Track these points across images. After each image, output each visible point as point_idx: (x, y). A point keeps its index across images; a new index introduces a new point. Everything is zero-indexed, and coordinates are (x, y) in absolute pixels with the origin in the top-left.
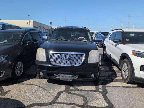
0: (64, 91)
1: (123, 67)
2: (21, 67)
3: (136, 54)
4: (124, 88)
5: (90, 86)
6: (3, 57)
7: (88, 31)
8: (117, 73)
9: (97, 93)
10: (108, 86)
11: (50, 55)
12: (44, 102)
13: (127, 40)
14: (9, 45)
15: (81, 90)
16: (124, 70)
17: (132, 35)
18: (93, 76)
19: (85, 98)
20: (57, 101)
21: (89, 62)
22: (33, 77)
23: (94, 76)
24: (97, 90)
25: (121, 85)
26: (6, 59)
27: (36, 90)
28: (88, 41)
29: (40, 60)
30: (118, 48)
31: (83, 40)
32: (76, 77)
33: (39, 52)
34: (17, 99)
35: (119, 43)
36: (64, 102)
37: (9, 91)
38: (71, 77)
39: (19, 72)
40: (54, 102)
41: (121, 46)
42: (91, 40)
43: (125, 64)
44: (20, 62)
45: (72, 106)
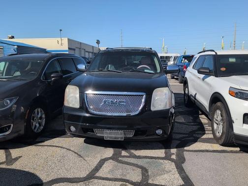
0: (110, 158)
1: (215, 117)
2: (41, 118)
3: (237, 93)
4: (215, 153)
5: (155, 150)
6: (11, 101)
7: (155, 54)
8: (206, 127)
9: (166, 161)
10: (187, 151)
11: (86, 97)
12: (74, 177)
13: (223, 69)
14: (21, 80)
15: (139, 157)
16: (216, 121)
17: (232, 60)
18: (159, 132)
19: (144, 171)
20: (97, 175)
21: (153, 109)
22: (60, 133)
23: (161, 132)
24: (167, 157)
25: (211, 149)
26: (15, 104)
27: (64, 157)
28: (152, 72)
29: (71, 105)
30: (208, 84)
31: (146, 71)
32: (131, 134)
33: (69, 91)
34: (32, 171)
35: (208, 74)
36: (109, 176)
37: (20, 157)
38: (121, 134)
39: (38, 125)
40: (91, 176)
41: (212, 79)
42: (159, 71)
43: (219, 112)
44: (39, 110)
45: (121, 183)
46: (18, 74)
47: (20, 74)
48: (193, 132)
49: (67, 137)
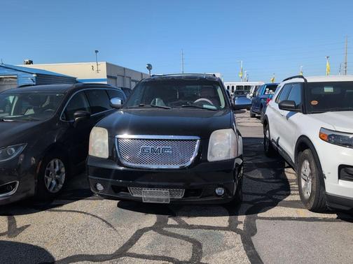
0: (151, 228)
1: (303, 170)
2: (59, 172)
3: (330, 136)
4: (300, 222)
5: (216, 218)
6: (16, 149)
7: (219, 83)
9: (229, 233)
10: (261, 218)
11: (118, 142)
12: (98, 253)
13: (314, 103)
14: (32, 120)
15: (192, 227)
16: (304, 177)
17: (328, 90)
18: (220, 191)
19: (197, 245)
20: (131, 250)
21: (210, 159)
22: (86, 194)
23: (223, 191)
24: (232, 227)
25: (296, 216)
26: (22, 153)
27: (87, 226)
28: (214, 108)
29: (97, 155)
30: (293, 124)
31: (205, 106)
32: (179, 195)
33: (95, 135)
34: (41, 245)
35: (294, 109)
36: (146, 253)
37: (27, 226)
38: (166, 194)
39: (54, 182)
40: (122, 252)
41: (298, 117)
42: (223, 106)
43: (307, 163)
44: (57, 161)
45: (162, 262)
46: (31, 112)
47: (33, 113)
48: (273, 192)
49: (95, 199)
